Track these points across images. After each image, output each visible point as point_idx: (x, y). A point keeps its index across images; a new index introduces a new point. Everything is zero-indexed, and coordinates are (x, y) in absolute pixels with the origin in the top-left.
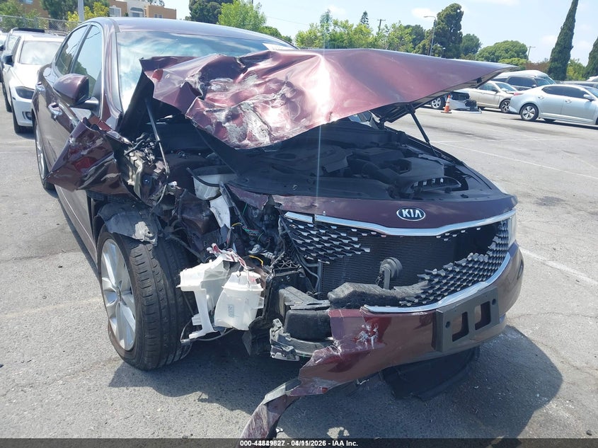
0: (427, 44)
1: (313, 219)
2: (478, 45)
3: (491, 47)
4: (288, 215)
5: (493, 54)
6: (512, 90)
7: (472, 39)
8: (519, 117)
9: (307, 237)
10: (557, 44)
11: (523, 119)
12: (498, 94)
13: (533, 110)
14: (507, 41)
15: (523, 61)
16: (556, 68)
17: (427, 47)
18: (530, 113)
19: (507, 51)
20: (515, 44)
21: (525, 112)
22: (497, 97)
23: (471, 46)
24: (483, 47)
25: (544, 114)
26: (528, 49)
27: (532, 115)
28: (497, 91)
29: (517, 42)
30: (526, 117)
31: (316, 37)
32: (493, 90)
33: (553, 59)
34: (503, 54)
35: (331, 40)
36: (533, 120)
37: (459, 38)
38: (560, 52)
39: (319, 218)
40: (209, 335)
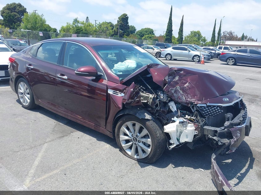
0: (116, 30)
1: (206, 105)
2: (135, 30)
3: (140, 30)
4: (198, 105)
5: (142, 33)
6: (159, 49)
7: (133, 27)
8: (165, 59)
9: (205, 111)
10: (167, 29)
11: (166, 60)
12: (154, 50)
13: (170, 56)
14: (146, 28)
15: (153, 35)
16: (168, 39)
17: (116, 31)
18: (169, 57)
19: (146, 32)
20: (149, 29)
21: (167, 57)
22: (154, 52)
23: (133, 30)
24: (137, 31)
25: (174, 57)
26: (154, 31)
27: (170, 58)
28: (154, 49)
29: (150, 28)
30: (168, 59)
31: (70, 29)
32: (152, 49)
33: (167, 35)
34: (145, 33)
35: (77, 30)
36: (170, 60)
37: (128, 27)
38: (168, 32)
39: (208, 104)
40: (177, 146)
